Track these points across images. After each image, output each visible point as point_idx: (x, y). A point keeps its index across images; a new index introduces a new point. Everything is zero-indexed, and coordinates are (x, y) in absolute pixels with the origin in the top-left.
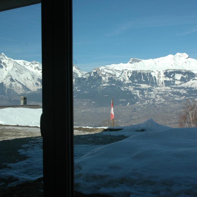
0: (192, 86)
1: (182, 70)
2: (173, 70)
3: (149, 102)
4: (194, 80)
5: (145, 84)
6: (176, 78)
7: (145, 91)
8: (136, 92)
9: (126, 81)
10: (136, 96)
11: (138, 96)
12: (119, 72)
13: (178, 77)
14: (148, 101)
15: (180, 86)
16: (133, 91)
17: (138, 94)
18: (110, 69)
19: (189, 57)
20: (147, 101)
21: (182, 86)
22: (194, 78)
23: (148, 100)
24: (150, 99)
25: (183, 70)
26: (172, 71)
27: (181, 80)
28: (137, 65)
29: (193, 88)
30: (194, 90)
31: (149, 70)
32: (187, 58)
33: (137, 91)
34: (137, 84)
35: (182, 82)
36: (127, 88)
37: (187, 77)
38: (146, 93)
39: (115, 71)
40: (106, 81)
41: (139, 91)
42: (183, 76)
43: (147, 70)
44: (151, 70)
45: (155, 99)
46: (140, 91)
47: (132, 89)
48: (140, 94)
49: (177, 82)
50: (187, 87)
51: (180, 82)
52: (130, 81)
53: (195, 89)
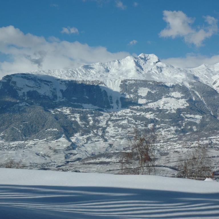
0: (165, 108)
1: (149, 81)
2: (134, 80)
3: (96, 133)
4: (167, 97)
5: (89, 104)
6: (139, 95)
7: (89, 115)
8: (75, 117)
9: (58, 98)
10: (76, 122)
11: (79, 123)
12: (46, 83)
13: (143, 92)
14: (95, 131)
15: (146, 107)
16: (69, 114)
17: (78, 119)
18: (31, 78)
19: (159, 61)
20: (93, 132)
21: (149, 107)
22: (167, 95)
23: (95, 129)
24: (98, 128)
25: (151, 82)
26: (133, 82)
27: (147, 98)
28: (76, 72)
29: (167, 110)
30: (167, 112)
31: (95, 81)
32: (157, 62)
33: (76, 114)
34: (76, 103)
35: (149, 101)
36: (59, 110)
37: (156, 92)
38: (90, 118)
39: (38, 81)
40: (24, 98)
41: (79, 114)
42: (150, 91)
43: (93, 81)
44: (99, 81)
45: (106, 128)
46: (82, 115)
47: (68, 112)
48: (81, 120)
49: (141, 101)
50: (157, 108)
51: (145, 100)
52: (65, 98)
53: (169, 111)
